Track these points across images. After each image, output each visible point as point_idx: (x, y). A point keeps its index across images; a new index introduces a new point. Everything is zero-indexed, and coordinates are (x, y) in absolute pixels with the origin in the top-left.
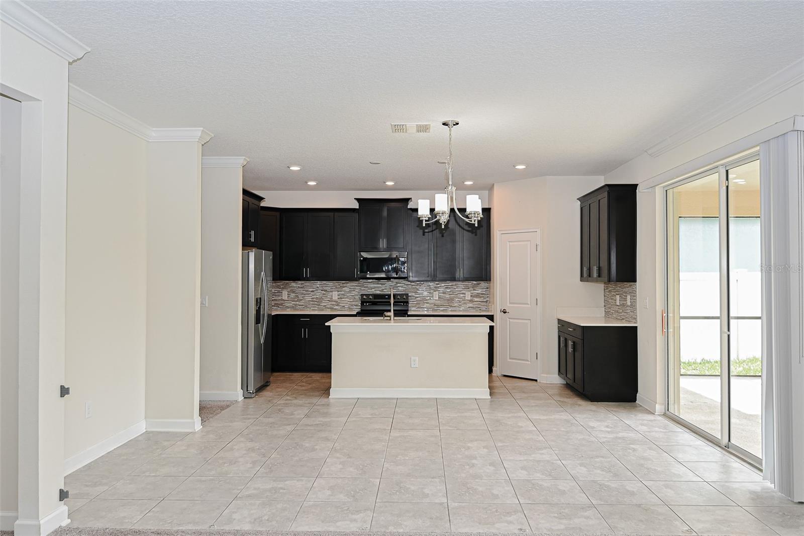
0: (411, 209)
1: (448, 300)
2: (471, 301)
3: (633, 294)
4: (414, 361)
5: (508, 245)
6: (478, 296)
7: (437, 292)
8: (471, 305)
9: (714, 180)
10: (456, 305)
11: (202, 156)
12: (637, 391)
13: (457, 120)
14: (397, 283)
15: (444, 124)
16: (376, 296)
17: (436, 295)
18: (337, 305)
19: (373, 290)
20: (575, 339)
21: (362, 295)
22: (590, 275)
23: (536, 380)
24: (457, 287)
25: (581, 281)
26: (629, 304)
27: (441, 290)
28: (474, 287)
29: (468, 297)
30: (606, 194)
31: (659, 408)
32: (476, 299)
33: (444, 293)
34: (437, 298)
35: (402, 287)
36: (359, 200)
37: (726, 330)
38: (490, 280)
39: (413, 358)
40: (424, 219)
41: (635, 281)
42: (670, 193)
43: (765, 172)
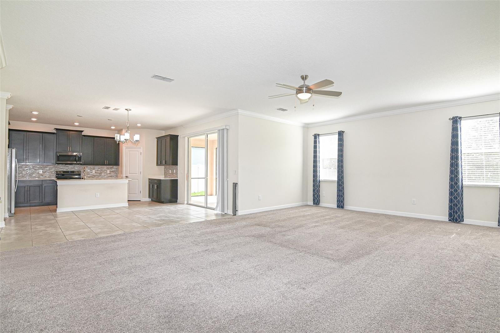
0: (84, 136)
1: (99, 173)
2: (110, 174)
3: (177, 169)
4: (97, 195)
5: (129, 153)
6: (113, 171)
7: (94, 170)
8: (110, 175)
9: (203, 137)
10: (103, 175)
11: (6, 104)
12: (177, 199)
13: (131, 109)
14: (75, 166)
15: (126, 110)
16: (64, 172)
17: (94, 171)
18: (42, 176)
19: (62, 169)
20: (157, 184)
21: (57, 172)
22: (161, 163)
23: (140, 201)
24: (104, 168)
25: (157, 165)
26: (175, 172)
27: (96, 169)
28: (111, 168)
29: (108, 172)
30: (169, 137)
31: (186, 202)
32: (112, 173)
33: (97, 170)
34: (94, 173)
35: (77, 168)
36: (57, 129)
37: (206, 177)
38: (119, 165)
39: (97, 194)
40: (117, 141)
41: (177, 165)
42: (189, 139)
43: (219, 135)
